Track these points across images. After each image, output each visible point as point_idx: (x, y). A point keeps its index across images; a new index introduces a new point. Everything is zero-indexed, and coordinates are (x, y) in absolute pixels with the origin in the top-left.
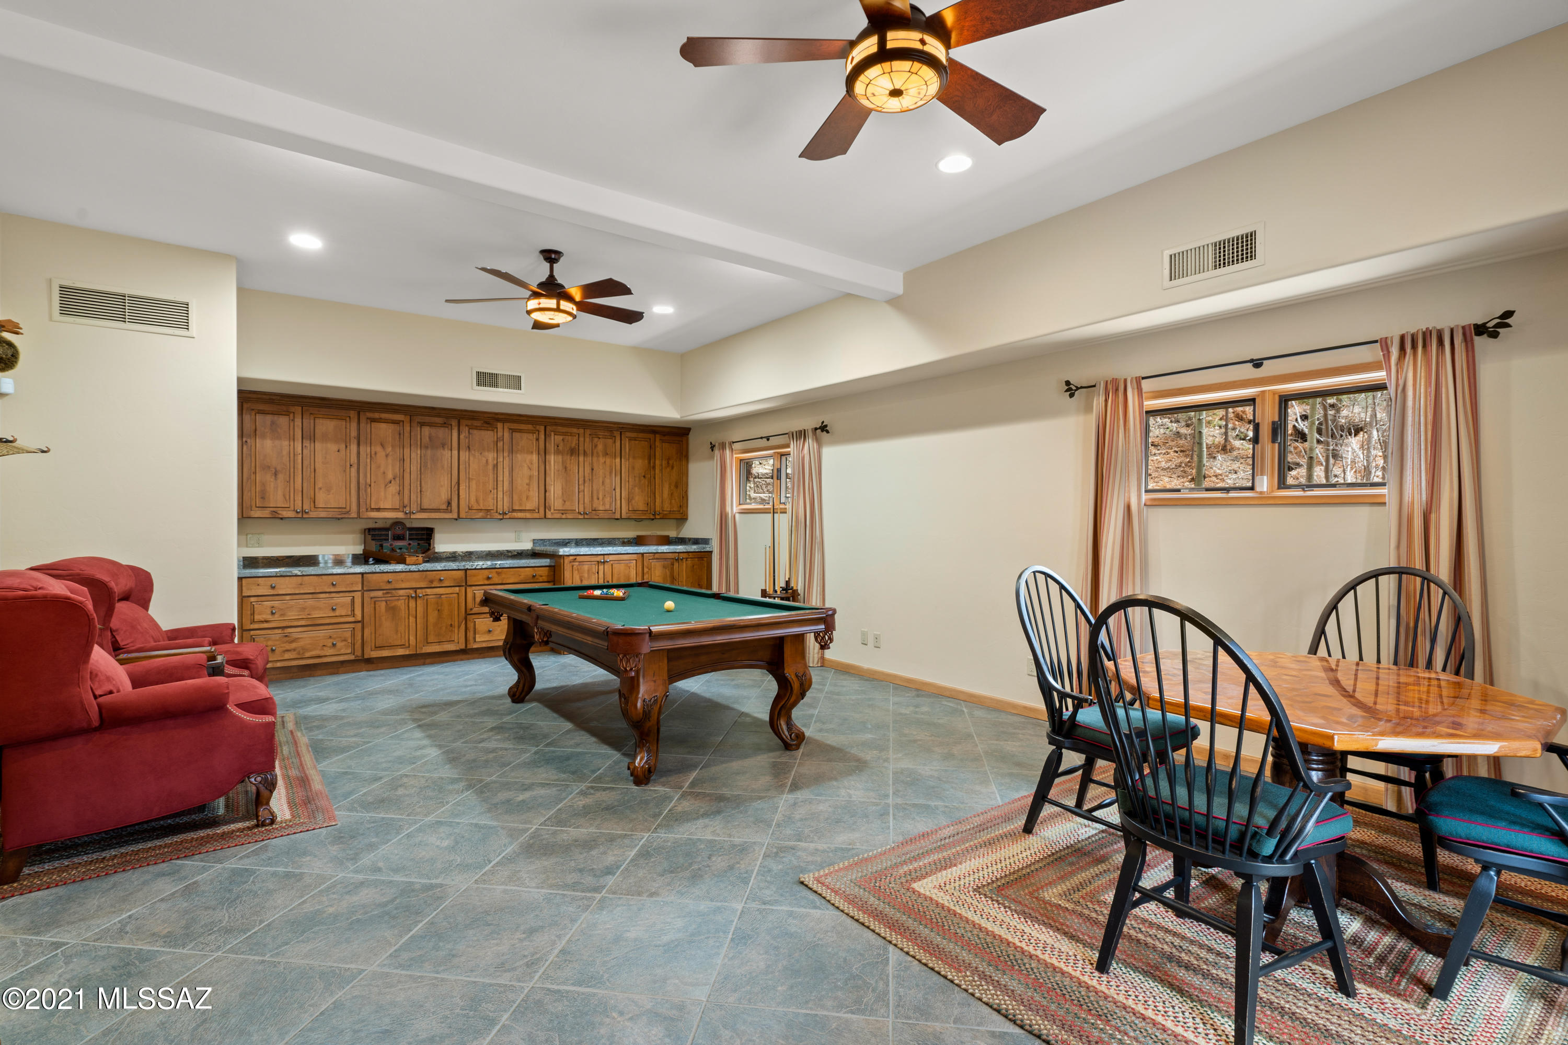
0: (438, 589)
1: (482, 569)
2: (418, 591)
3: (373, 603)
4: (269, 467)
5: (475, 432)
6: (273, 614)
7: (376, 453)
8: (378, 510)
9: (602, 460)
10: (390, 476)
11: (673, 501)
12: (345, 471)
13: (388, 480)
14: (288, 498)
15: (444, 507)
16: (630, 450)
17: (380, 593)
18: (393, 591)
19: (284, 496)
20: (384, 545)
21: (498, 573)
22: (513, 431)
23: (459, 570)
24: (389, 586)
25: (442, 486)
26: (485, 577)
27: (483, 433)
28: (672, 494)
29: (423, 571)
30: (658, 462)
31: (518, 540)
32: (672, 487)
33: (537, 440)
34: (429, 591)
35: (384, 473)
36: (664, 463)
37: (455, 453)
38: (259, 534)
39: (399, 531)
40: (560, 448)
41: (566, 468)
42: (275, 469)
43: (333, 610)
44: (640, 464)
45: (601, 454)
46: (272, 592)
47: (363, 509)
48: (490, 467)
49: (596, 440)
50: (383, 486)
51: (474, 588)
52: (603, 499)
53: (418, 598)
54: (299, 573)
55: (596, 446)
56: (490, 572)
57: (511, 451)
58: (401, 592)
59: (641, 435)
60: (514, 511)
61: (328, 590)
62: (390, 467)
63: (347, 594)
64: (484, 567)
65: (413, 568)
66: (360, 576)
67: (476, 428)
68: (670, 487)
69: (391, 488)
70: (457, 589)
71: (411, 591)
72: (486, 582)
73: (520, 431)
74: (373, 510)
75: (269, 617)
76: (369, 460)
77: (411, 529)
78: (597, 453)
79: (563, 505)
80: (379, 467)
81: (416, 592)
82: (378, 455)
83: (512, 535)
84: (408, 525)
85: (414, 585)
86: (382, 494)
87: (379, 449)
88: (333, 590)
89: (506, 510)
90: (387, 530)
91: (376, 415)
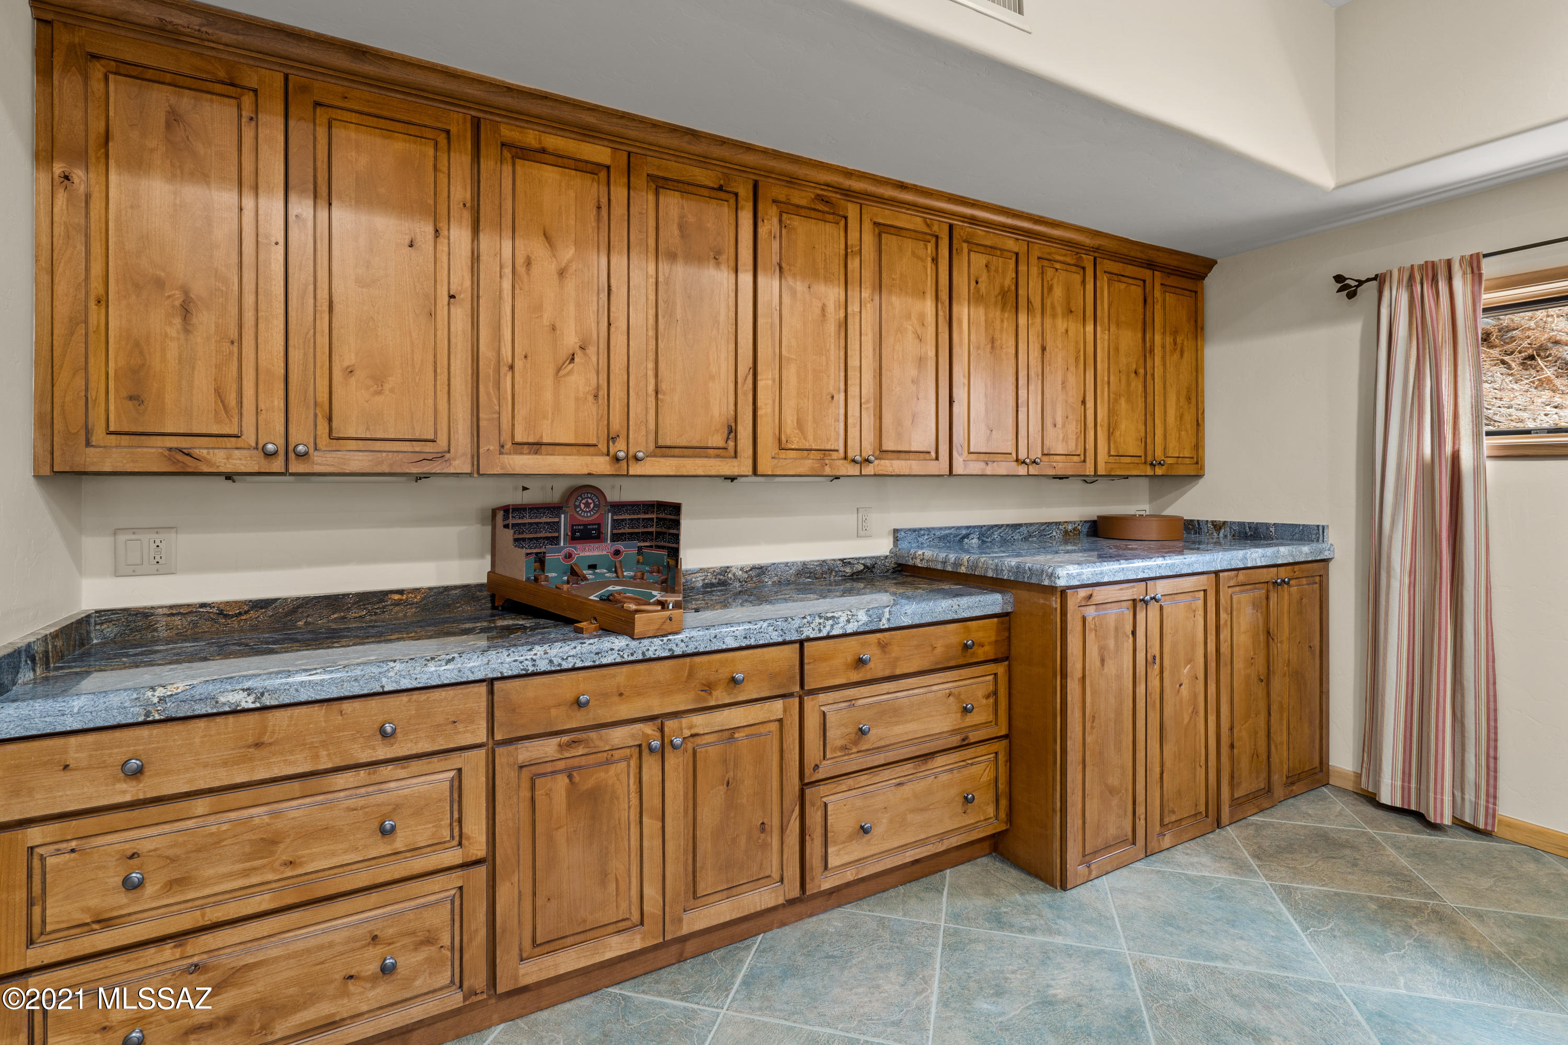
0: (726, 712)
1: (845, 635)
2: (670, 725)
3: (526, 784)
4: (160, 284)
5: (796, 222)
6: (130, 886)
7: (528, 263)
8: (536, 447)
9: (1061, 325)
10: (571, 340)
11: (1183, 433)
12: (432, 315)
13: (564, 354)
14: (232, 401)
15: (717, 440)
16: (1110, 305)
17: (548, 748)
18: (593, 735)
19: (221, 393)
21: (883, 646)
22: (881, 229)
23: (784, 643)
24: (579, 719)
25: (712, 378)
26: (850, 659)
27: (813, 227)
28: (1181, 417)
29: (684, 655)
30: (1158, 338)
31: (862, 532)
32: (1182, 400)
33: (935, 260)
34: (700, 722)
35: (554, 328)
36: (1169, 340)
37: (746, 278)
38: (157, 530)
39: (586, 514)
40: (983, 286)
41: (993, 341)
42: (186, 292)
43: (386, 833)
44: (1129, 339)
45: (1059, 310)
46: (127, 792)
47: (489, 445)
48: (831, 328)
49: (1050, 272)
50: (551, 371)
51: (822, 697)
52: (1064, 425)
53: (668, 749)
54: (248, 702)
55: (1050, 289)
56: (863, 645)
57: (879, 286)
58: (619, 736)
59: (1130, 270)
60: (883, 453)
61: (364, 757)
62: (571, 308)
63: (436, 763)
64: (850, 628)
65: (655, 647)
66: (483, 689)
67: (797, 210)
68: (1178, 399)
69: (573, 378)
70: (779, 705)
71: (649, 729)
72: (855, 677)
73: (898, 231)
74: (519, 447)
75: (120, 901)
76: (507, 283)
77: (618, 507)
78: (1053, 308)
79: (989, 439)
80: (538, 308)
81: (662, 730)
82: (536, 269)
83: (849, 520)
84: (613, 496)
85: (657, 706)
86: (548, 396)
87: (539, 249)
88: (383, 752)
89: (868, 451)
90: (554, 509)
91: (531, 138)
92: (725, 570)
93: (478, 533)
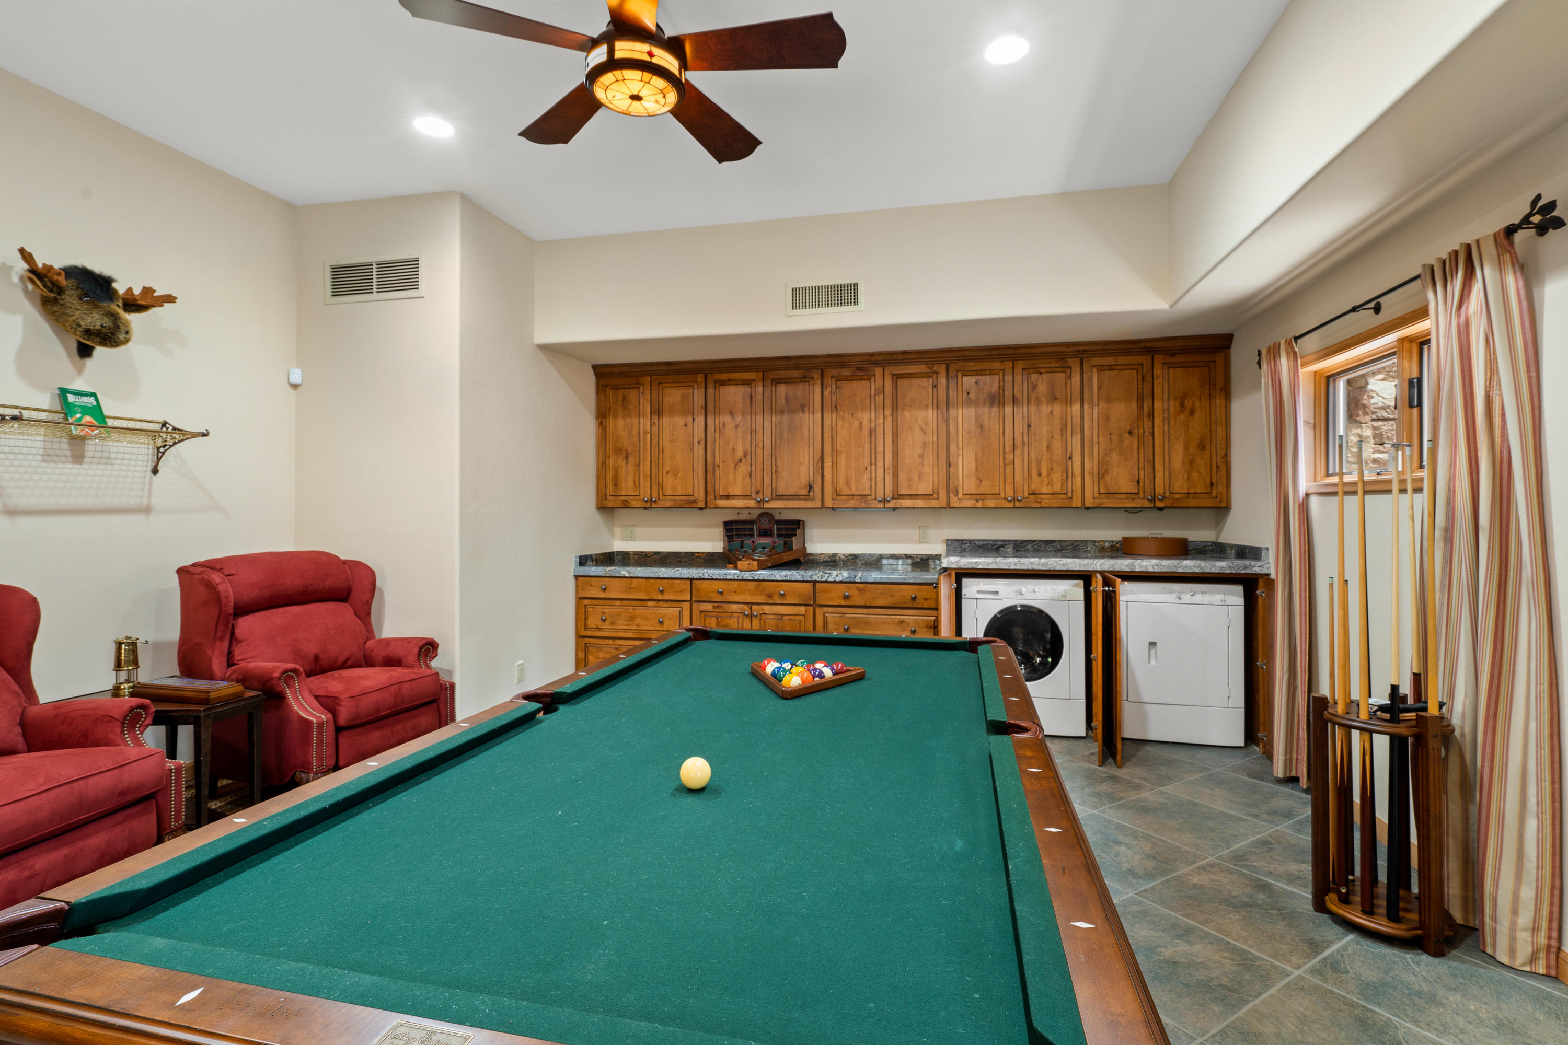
0: (778, 607)
1: (835, 582)
2: (754, 607)
3: (703, 618)
4: (621, 450)
5: (844, 384)
6: (604, 620)
7: (724, 425)
8: (728, 497)
9: (1045, 409)
10: (740, 453)
11: (1195, 475)
12: (692, 450)
13: (737, 459)
14: (637, 484)
15: (804, 492)
16: (1100, 388)
17: (709, 607)
18: (725, 605)
19: (634, 483)
20: (745, 542)
21: (860, 590)
22: (896, 377)
23: (804, 581)
24: (719, 599)
25: (801, 464)
26: (841, 594)
27: (855, 384)
28: (1191, 462)
29: (758, 580)
30: (1158, 405)
31: (923, 540)
32: (1192, 449)
33: (935, 386)
34: (767, 609)
35: (734, 449)
36: (1173, 405)
37: (818, 416)
39: (765, 525)
40: (972, 396)
41: (982, 427)
42: (626, 451)
43: (661, 623)
44: (1122, 411)
45: (1044, 399)
46: (602, 595)
47: (710, 497)
48: (866, 433)
49: (1034, 377)
50: (733, 466)
51: (825, 609)
52: (1049, 475)
53: (753, 618)
54: (627, 575)
55: (1035, 387)
56: (848, 588)
57: (895, 408)
58: (734, 607)
59: (1123, 360)
60: (898, 496)
61: (655, 597)
62: (740, 440)
63: (675, 604)
64: (838, 579)
65: (747, 575)
66: (689, 582)
67: (846, 379)
68: (1187, 448)
69: (741, 468)
70: (803, 608)
71: (746, 607)
72: (843, 603)
73: (909, 376)
74: (722, 497)
75: (600, 624)
76: (717, 435)
77: (779, 522)
78: (1037, 399)
79: (978, 486)
80: (727, 443)
81: (751, 608)
82: (727, 427)
83: (915, 533)
84: (777, 517)
85: (750, 599)
86: (731, 476)
87: (727, 419)
88: (660, 597)
89: (889, 494)
90: (751, 522)
91: (725, 376)
92: (835, 555)
93: (719, 531)
